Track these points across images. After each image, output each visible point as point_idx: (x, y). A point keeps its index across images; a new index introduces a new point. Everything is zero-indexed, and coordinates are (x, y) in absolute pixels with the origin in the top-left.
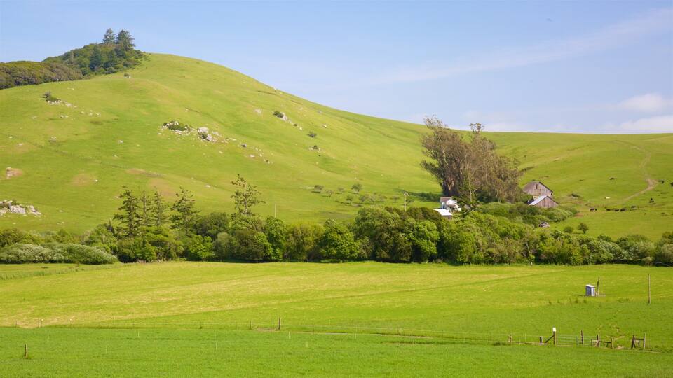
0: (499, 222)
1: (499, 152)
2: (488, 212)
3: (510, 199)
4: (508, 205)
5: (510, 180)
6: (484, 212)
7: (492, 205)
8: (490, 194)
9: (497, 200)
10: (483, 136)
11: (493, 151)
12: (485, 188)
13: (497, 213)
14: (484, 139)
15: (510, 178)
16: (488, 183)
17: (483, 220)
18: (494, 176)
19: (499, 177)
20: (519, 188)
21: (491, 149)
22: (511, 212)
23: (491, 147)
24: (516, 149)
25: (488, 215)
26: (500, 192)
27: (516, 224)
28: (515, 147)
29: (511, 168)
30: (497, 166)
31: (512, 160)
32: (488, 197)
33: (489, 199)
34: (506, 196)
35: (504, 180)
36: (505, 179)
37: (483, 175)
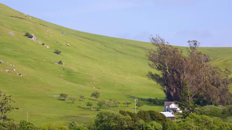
0: (214, 122)
1: (213, 64)
2: (204, 113)
3: (222, 102)
4: (220, 108)
5: (222, 86)
6: (201, 114)
7: (207, 108)
8: (205, 99)
9: (211, 104)
10: (199, 51)
11: (208, 63)
12: (202, 94)
13: (212, 114)
14: (200, 53)
15: (222, 85)
16: (204, 89)
17: (201, 120)
18: (208, 84)
19: (213, 84)
20: (230, 93)
21: (206, 62)
22: (223, 113)
23: (205, 60)
24: (226, 61)
25: (204, 116)
26: (214, 97)
27: (227, 124)
28: (226, 59)
29: (223, 76)
30: (211, 75)
31: (223, 70)
32: (204, 101)
33: (205, 103)
34: (219, 100)
35: (217, 87)
36: (218, 86)
37: (199, 83)
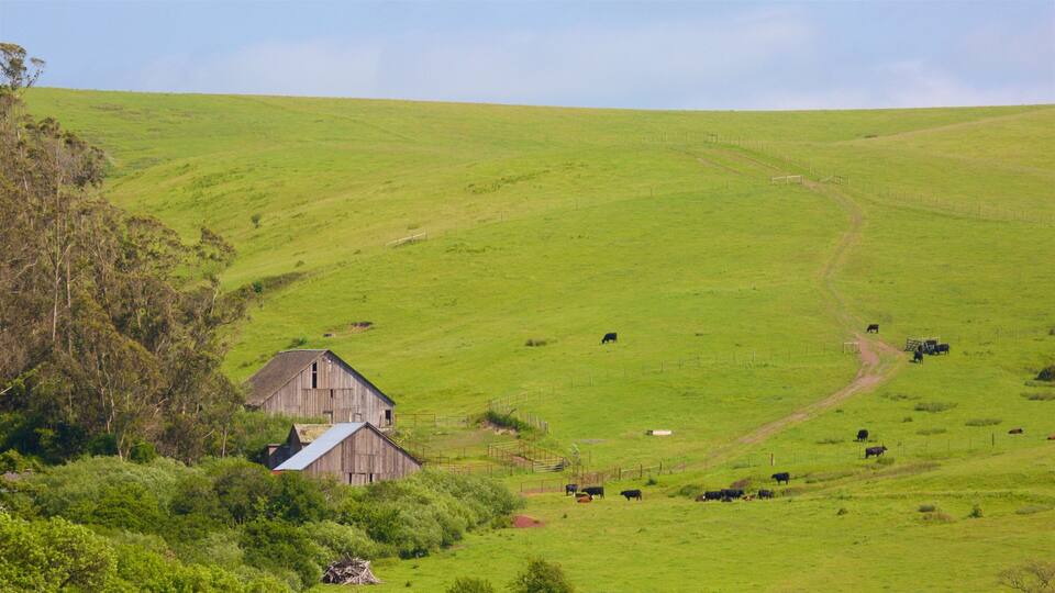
0: (121, 565)
1: (124, 195)
2: (61, 509)
3: (178, 441)
4: (162, 475)
5: (182, 337)
6: (45, 514)
7: (85, 474)
8: (72, 415)
9: (109, 448)
10: (39, 113)
11: (91, 193)
12: (47, 383)
13: (111, 514)
14: (47, 126)
15: (177, 329)
16: (66, 356)
17: (39, 552)
18: (95, 320)
19: (121, 324)
20: (224, 383)
21: (80, 182)
22: (180, 509)
23: (79, 170)
24: (207, 182)
25: (62, 526)
26: (129, 405)
27: (205, 573)
28: (206, 171)
29: (187, 276)
30: (109, 268)
31: (190, 239)
32: (62, 428)
33: (70, 444)
34: (156, 423)
35: (150, 343)
36: (153, 334)
37: (36, 313)
